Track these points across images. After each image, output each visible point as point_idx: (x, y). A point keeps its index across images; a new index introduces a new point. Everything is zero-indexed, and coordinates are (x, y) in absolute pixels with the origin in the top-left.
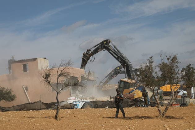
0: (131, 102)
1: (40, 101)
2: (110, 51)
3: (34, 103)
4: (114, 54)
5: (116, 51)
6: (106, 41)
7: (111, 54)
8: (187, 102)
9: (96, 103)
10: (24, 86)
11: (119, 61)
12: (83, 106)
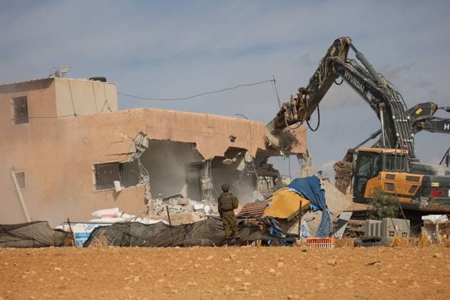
2: (346, 74)
8: (392, 234)
9: (127, 231)
10: (13, 169)
11: (366, 99)
12: (90, 238)
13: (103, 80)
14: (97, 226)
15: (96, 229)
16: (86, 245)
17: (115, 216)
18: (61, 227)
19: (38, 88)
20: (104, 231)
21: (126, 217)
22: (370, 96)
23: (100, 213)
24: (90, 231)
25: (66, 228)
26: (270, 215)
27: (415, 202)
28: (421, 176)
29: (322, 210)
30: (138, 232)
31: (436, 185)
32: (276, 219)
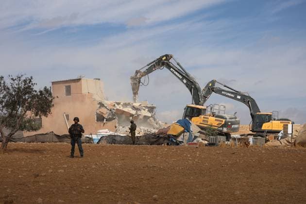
0: (153, 138)
1: (52, 132)
2: (172, 69)
3: (45, 134)
4: (177, 73)
5: (179, 70)
6: (166, 56)
7: (173, 73)
8: (219, 142)
9: (114, 138)
10: (65, 113)
11: (183, 82)
12: (100, 140)
13: (99, 79)
14: (101, 136)
15: (102, 137)
16: (98, 143)
17: (107, 132)
18: (88, 136)
19: (75, 82)
20: (104, 138)
21: (111, 133)
22: (185, 81)
23: (100, 131)
24: (99, 138)
25: (90, 136)
26: (170, 133)
27: (221, 129)
28: (224, 120)
29: (189, 132)
30: (118, 139)
31: (230, 124)
32: (172, 135)
